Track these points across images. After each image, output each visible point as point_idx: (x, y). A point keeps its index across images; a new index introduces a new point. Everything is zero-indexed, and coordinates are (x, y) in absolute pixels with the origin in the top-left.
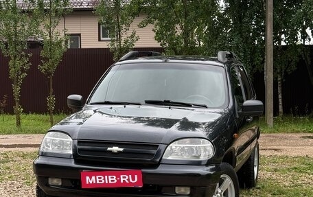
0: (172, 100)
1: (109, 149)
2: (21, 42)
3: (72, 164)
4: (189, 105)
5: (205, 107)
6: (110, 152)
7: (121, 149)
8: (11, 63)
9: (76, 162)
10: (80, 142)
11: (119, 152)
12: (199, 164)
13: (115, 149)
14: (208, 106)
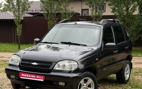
0: (72, 42)
1: (32, 63)
2: (53, 13)
3: (18, 69)
4: (79, 45)
5: (86, 45)
6: (33, 65)
7: (37, 64)
8: (48, 23)
9: (20, 69)
10: (23, 60)
11: (36, 65)
12: (70, 72)
13: (35, 64)
14: (87, 45)
